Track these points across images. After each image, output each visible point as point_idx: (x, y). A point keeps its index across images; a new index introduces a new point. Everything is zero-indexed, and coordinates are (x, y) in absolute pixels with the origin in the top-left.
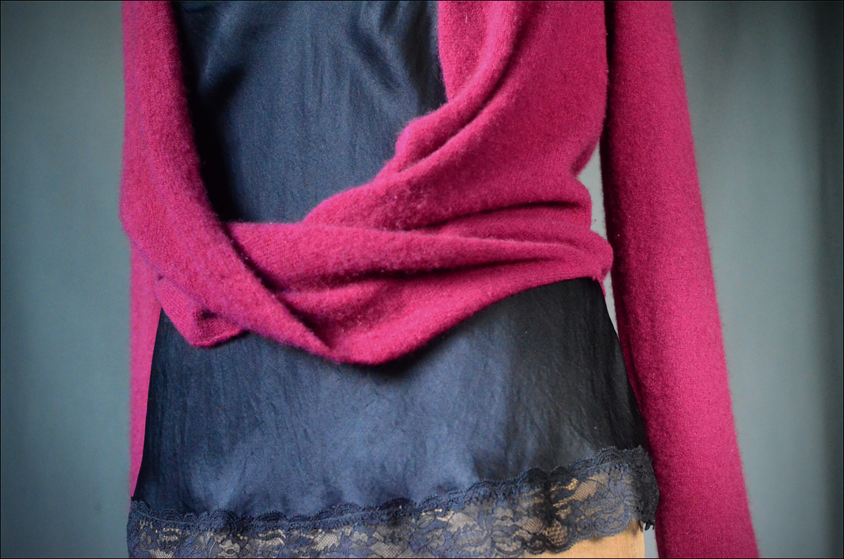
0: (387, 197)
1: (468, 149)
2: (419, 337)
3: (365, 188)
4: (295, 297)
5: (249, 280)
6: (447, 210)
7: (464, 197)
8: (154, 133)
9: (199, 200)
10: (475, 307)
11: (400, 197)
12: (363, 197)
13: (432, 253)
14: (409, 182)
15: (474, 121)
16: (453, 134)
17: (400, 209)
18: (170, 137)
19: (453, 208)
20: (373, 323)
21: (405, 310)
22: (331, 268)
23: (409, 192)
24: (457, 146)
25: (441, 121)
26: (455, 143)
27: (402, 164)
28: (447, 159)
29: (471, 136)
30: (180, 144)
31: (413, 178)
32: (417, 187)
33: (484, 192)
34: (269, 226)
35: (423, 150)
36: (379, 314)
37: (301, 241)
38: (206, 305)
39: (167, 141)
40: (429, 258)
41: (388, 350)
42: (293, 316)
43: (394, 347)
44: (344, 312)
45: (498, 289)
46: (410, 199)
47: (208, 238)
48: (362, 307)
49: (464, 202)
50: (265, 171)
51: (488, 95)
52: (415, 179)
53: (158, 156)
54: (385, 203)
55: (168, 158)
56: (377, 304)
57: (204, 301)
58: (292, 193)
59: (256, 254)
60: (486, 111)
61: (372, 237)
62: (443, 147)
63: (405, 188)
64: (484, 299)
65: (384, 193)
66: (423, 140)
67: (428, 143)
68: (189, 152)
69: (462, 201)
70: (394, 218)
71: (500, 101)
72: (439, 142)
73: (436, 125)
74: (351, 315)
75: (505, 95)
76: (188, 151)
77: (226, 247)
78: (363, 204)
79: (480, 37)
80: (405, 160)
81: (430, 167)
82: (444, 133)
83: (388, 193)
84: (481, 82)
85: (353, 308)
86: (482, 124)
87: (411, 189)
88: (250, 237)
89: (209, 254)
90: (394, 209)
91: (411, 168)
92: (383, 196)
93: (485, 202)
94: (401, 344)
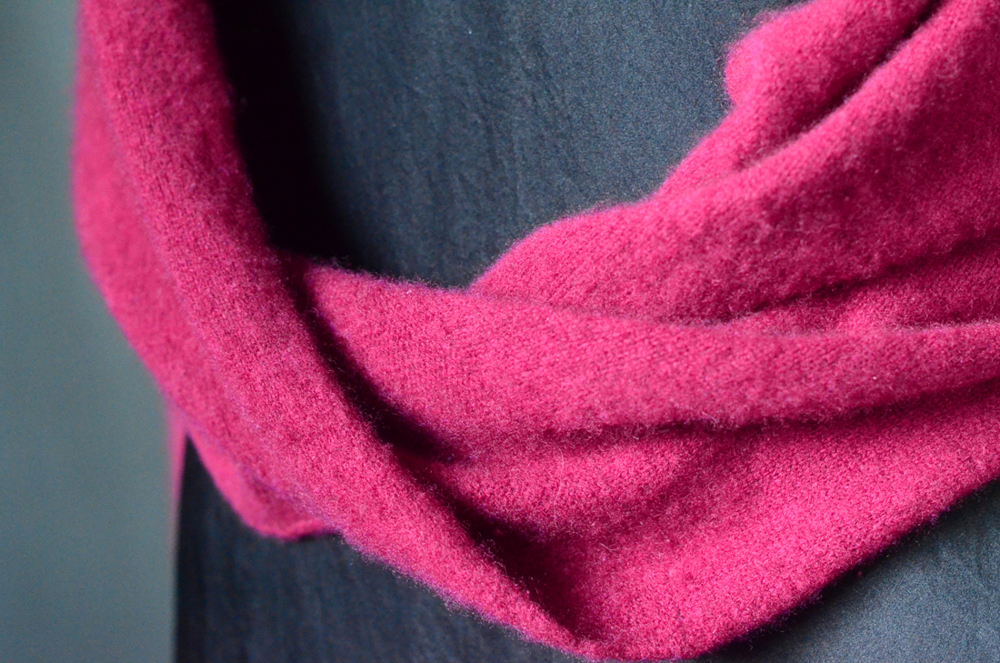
0: (709, 240)
1: (924, 99)
3: (645, 212)
4: (474, 481)
6: (867, 260)
7: (912, 221)
8: (111, 37)
9: (229, 219)
10: (944, 500)
11: (743, 238)
12: (642, 238)
13: (832, 385)
14: (766, 202)
16: (882, 58)
17: (744, 267)
18: (152, 45)
19: (883, 253)
20: (678, 535)
21: (761, 499)
22: (565, 417)
23: (766, 228)
24: (895, 95)
27: (745, 145)
28: (870, 132)
29: (932, 65)
30: (177, 62)
31: (776, 191)
32: (787, 213)
33: (964, 202)
34: (404, 296)
35: (801, 110)
36: (697, 514)
37: (486, 350)
38: (264, 480)
39: (145, 56)
43: (735, 612)
44: (603, 519)
47: (251, 331)
48: (650, 503)
49: (912, 234)
50: (394, 119)
52: (783, 193)
53: (124, 99)
54: (704, 252)
55: (149, 104)
56: (687, 492)
57: (259, 472)
58: (462, 179)
59: (377, 363)
61: (669, 348)
62: (855, 98)
63: (755, 216)
64: (967, 479)
65: (698, 231)
66: (799, 81)
67: (815, 88)
68: (201, 82)
70: (725, 286)
72: (845, 81)
73: (835, 35)
74: (623, 523)
76: (198, 81)
77: (298, 356)
78: (645, 255)
80: (752, 135)
81: (823, 160)
82: (857, 55)
83: (708, 229)
85: (626, 506)
86: (962, 25)
87: (774, 220)
88: (359, 322)
89: (257, 373)
90: (729, 267)
91: (769, 160)
92: (698, 236)
93: (965, 227)
94: (753, 604)
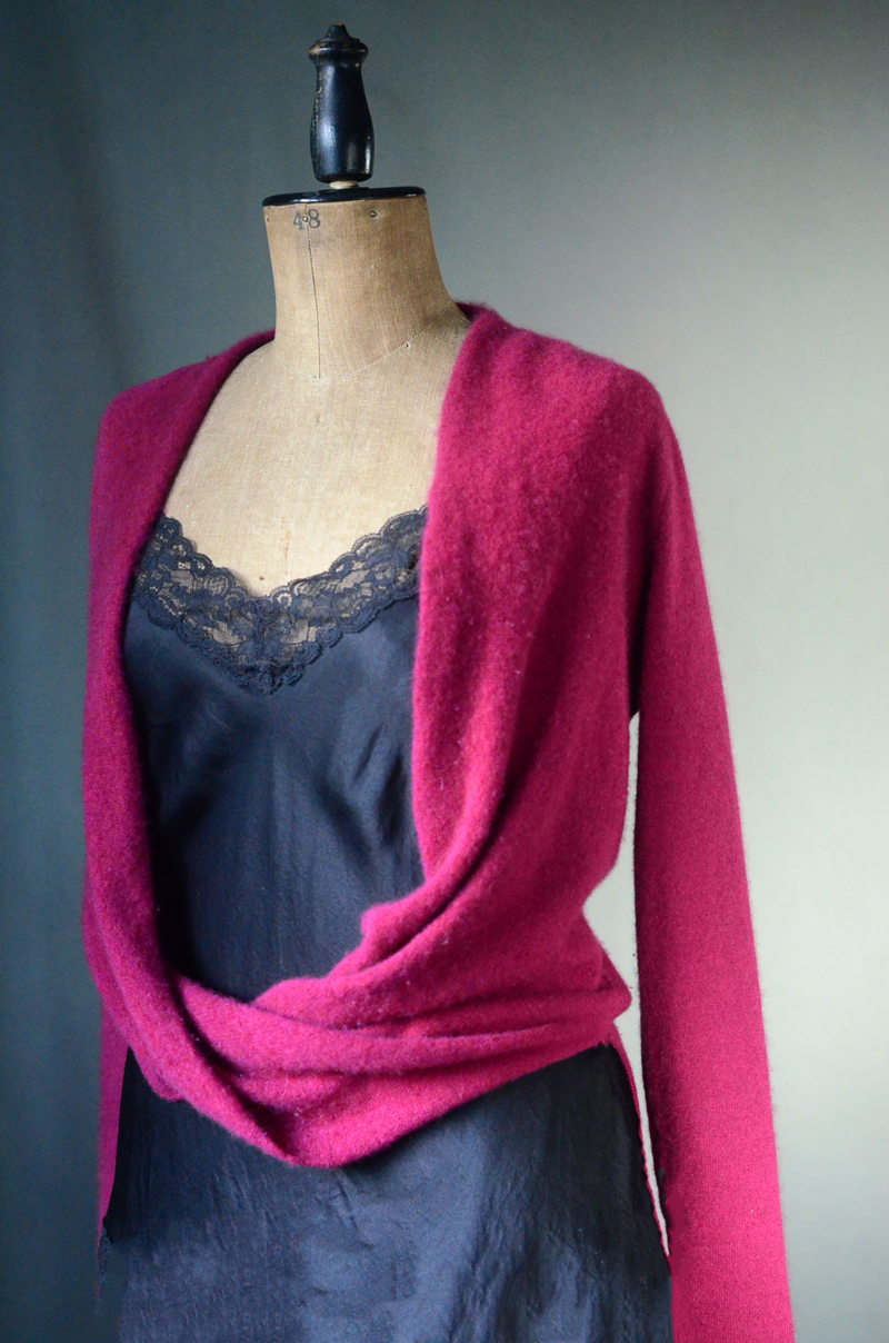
0: (346, 999)
2: (382, 1141)
3: (322, 984)
4: (249, 1086)
5: (198, 1071)
6: (413, 1010)
7: (432, 995)
11: (360, 1000)
12: (320, 994)
14: (368, 986)
15: (443, 916)
16: (420, 930)
17: (361, 1010)
18: (119, 884)
19: (420, 1007)
20: (335, 1115)
21: (370, 1103)
22: (287, 1064)
23: (368, 997)
24: (422, 947)
25: (406, 917)
26: (420, 943)
27: (363, 962)
28: (411, 961)
31: (372, 983)
32: (377, 991)
33: (455, 988)
35: (385, 950)
36: (342, 1107)
37: (256, 1034)
40: (391, 1066)
41: (348, 1153)
42: (244, 1114)
44: (303, 1107)
45: (471, 1090)
46: (370, 1003)
47: (155, 1015)
48: (323, 1101)
49: (433, 1000)
51: (459, 885)
52: (375, 984)
53: (106, 907)
54: (344, 1003)
55: (116, 911)
56: (338, 1098)
59: (212, 1032)
60: (457, 903)
61: (328, 1041)
63: (364, 992)
64: (454, 1102)
65: (342, 995)
66: (385, 939)
67: (391, 941)
69: (431, 999)
70: (354, 1017)
71: (473, 890)
72: (404, 938)
73: (400, 922)
74: (311, 1109)
75: (480, 882)
77: (175, 1026)
78: (321, 1001)
79: (456, 806)
83: (346, 995)
84: (451, 872)
87: (371, 994)
88: (206, 1014)
90: (355, 1009)
91: (371, 969)
93: (456, 998)
